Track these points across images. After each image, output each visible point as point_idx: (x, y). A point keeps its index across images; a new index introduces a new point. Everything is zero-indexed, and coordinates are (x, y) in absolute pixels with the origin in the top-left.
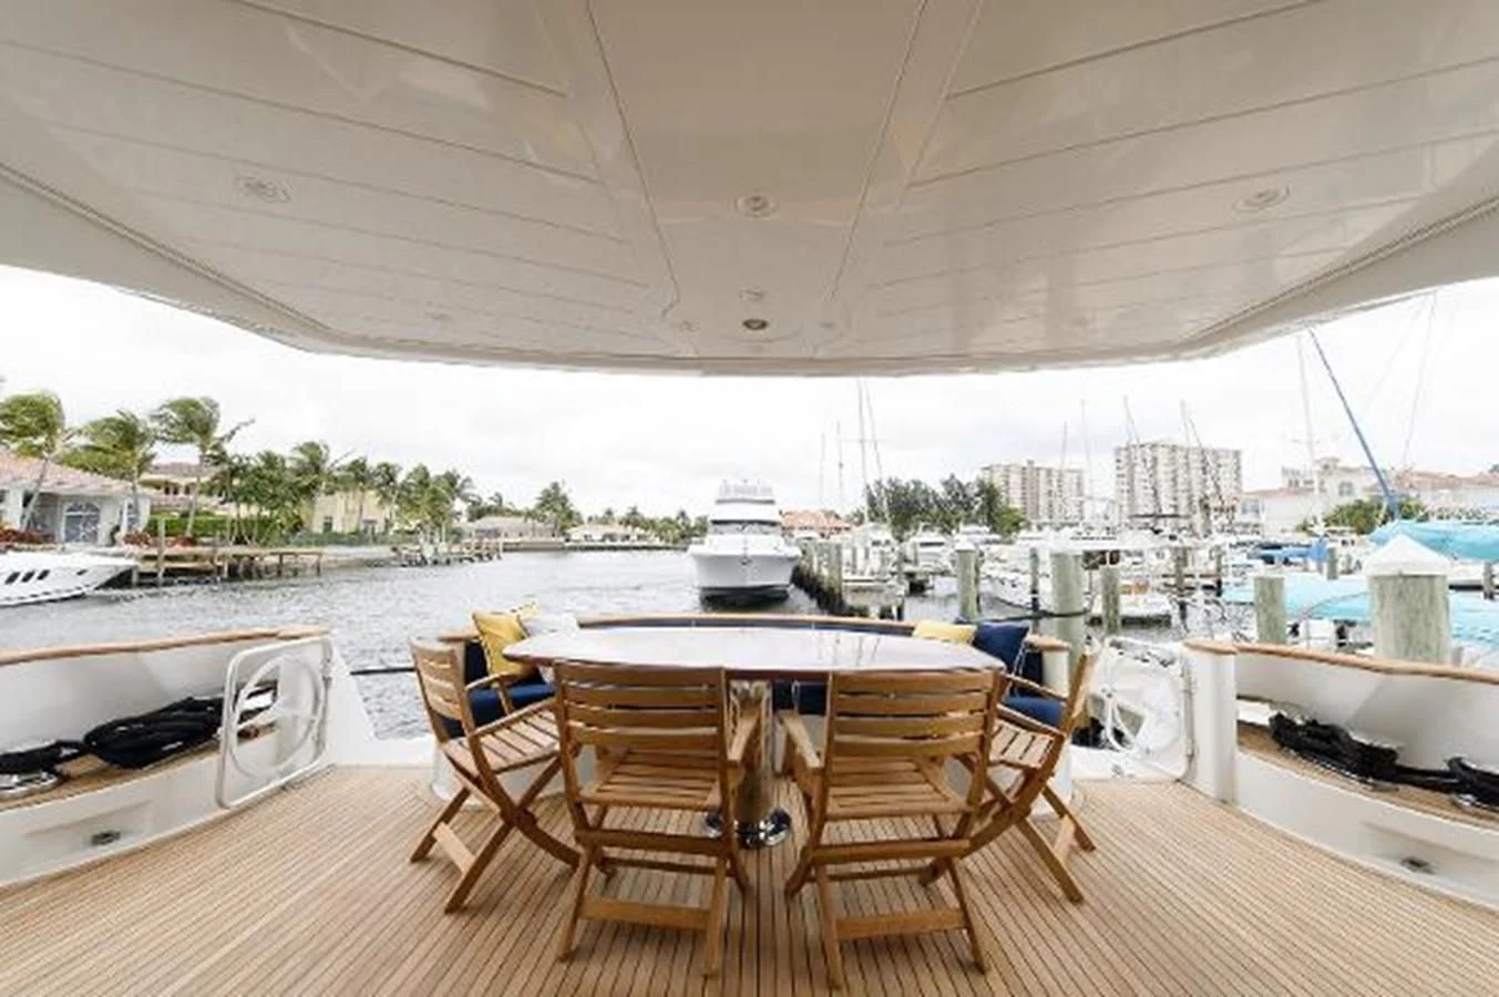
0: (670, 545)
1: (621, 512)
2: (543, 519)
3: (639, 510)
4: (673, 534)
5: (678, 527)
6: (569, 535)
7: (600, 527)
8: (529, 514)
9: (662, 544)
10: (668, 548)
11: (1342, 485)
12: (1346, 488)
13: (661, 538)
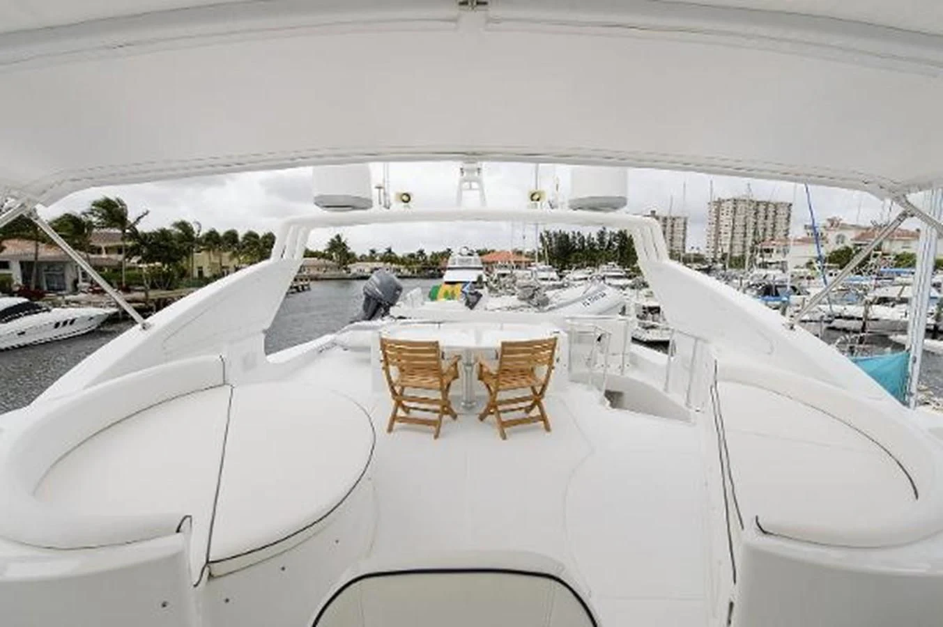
0: (415, 274)
1: (381, 251)
2: (331, 258)
3: (393, 250)
4: (416, 267)
5: (419, 262)
6: (349, 269)
7: (369, 264)
8: (323, 256)
9: (410, 273)
10: (415, 277)
11: (839, 236)
12: (840, 238)
13: (409, 270)
